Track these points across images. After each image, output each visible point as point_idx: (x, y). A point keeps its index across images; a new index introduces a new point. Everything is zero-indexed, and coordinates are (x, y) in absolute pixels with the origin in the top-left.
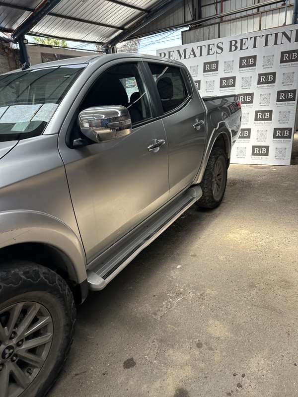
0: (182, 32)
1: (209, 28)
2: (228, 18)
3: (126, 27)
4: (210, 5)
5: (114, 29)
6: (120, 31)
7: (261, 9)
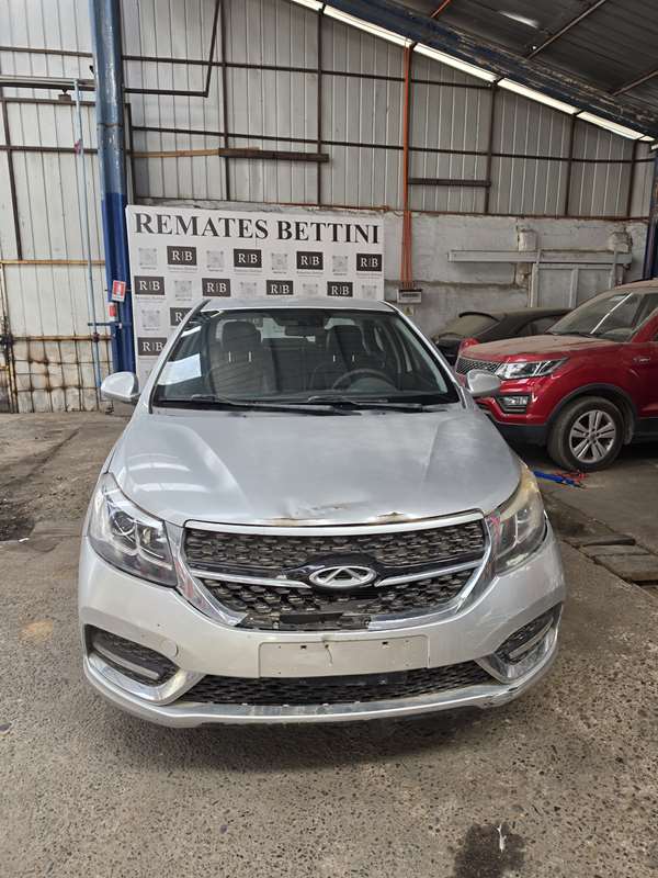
7: (8, 92)
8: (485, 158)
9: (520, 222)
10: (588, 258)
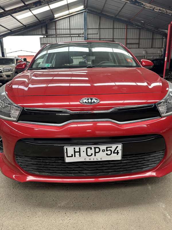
0: (40, 38)
1: (52, 39)
2: (59, 36)
3: (13, 30)
4: (51, 29)
5: (7, 30)
6: (9, 31)
7: (71, 36)
8: (138, 40)
9: (144, 49)
10: (154, 55)
